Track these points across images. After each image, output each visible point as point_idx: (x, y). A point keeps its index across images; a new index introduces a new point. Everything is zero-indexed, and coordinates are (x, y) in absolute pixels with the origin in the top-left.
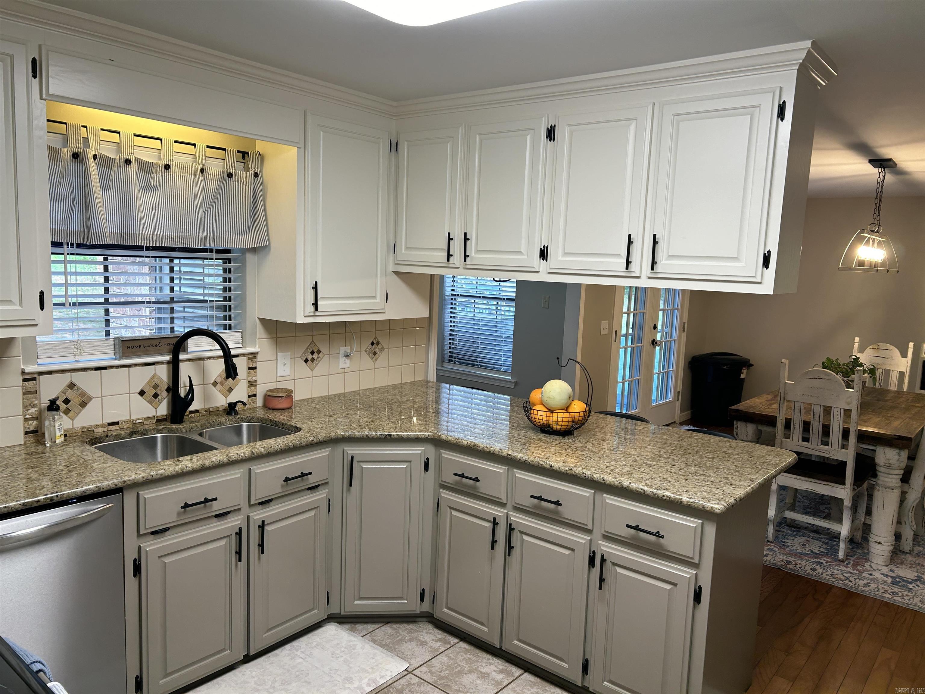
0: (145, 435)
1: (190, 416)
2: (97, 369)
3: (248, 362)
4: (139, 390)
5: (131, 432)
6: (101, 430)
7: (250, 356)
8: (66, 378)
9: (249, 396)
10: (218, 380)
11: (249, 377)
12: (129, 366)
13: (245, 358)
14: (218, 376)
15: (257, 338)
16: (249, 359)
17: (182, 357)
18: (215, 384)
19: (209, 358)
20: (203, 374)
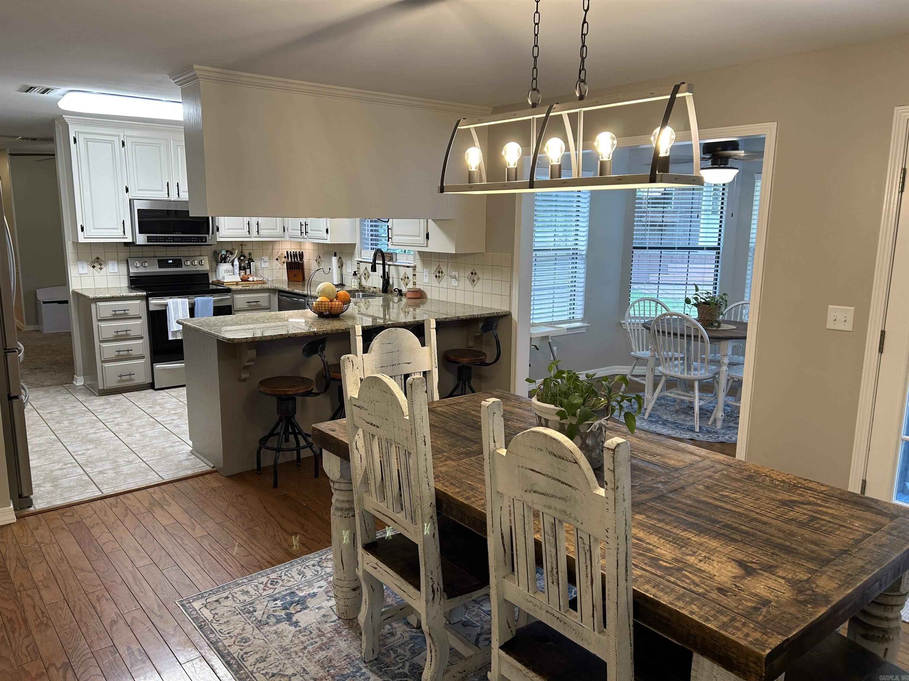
3: (413, 272)
11: (413, 279)
14: (403, 275)
16: (413, 269)
20: (398, 273)
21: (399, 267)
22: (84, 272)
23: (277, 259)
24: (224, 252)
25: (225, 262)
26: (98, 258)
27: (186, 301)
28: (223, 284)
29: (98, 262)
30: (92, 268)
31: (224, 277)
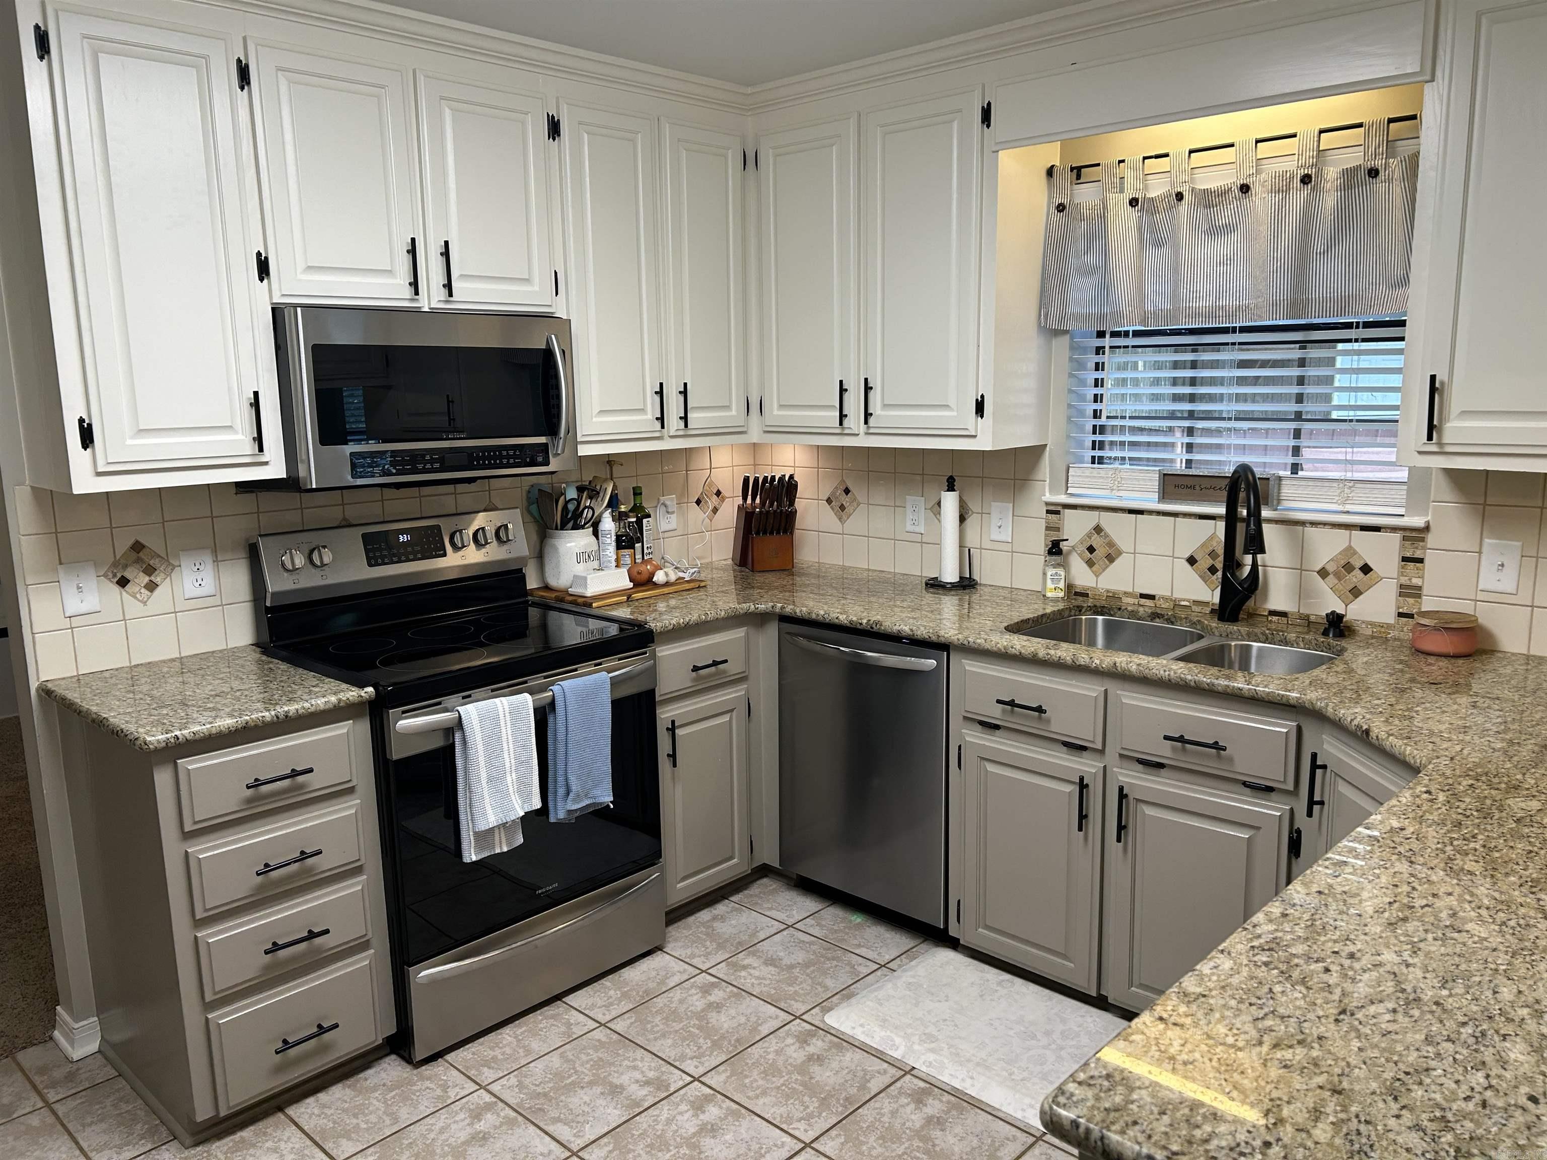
0: (1172, 623)
1: (1270, 618)
2: (1132, 511)
3: (1402, 547)
4: (1187, 555)
5: (1153, 613)
6: (1130, 600)
7: (1408, 534)
8: (1092, 519)
9: (1400, 615)
10: (1331, 568)
11: (1403, 576)
12: (1175, 515)
13: (1398, 536)
14: (1332, 560)
15: (1432, 499)
16: (1404, 538)
17: (1265, 513)
18: (1323, 573)
19: (1314, 524)
20: (1301, 550)
21: (1309, 530)
22: (84, 608)
23: (698, 502)
24: (572, 493)
25: (576, 527)
26: (138, 547)
27: (526, 702)
28: (590, 605)
29: (138, 561)
30: (116, 589)
31: (582, 580)
